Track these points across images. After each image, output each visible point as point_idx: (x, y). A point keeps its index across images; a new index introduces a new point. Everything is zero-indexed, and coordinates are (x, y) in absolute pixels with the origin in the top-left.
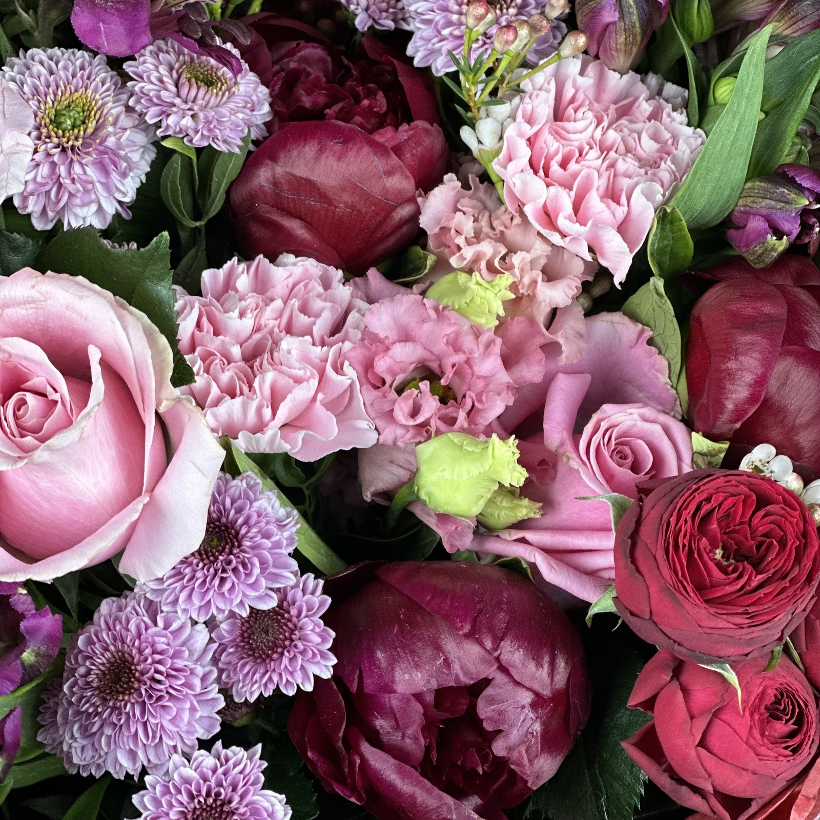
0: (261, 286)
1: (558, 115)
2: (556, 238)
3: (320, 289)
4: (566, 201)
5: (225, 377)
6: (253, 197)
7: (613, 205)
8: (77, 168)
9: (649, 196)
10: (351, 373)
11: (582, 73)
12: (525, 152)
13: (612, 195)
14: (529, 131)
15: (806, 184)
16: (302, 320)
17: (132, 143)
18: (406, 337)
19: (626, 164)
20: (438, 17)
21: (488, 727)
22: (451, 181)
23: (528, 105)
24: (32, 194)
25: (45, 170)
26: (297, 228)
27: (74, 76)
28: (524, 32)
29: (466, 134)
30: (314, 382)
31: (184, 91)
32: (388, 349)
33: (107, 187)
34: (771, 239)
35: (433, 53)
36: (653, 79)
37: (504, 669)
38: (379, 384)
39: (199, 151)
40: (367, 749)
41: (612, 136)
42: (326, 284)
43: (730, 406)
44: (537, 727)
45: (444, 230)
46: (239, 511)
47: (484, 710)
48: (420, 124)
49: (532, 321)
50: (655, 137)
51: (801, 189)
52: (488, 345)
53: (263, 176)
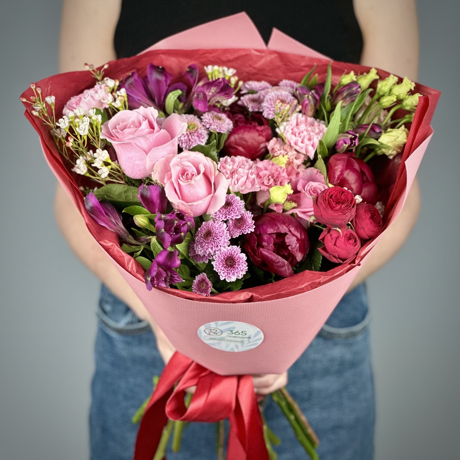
0: (233, 161)
1: (297, 125)
2: (297, 148)
3: (245, 162)
4: (300, 140)
5: (227, 176)
6: (230, 143)
7: (310, 141)
8: (193, 137)
9: (318, 138)
10: (254, 176)
11: (302, 117)
12: (291, 131)
13: (310, 139)
14: (292, 127)
15: (351, 133)
16: (243, 166)
17: (204, 133)
18: (266, 169)
19: (312, 134)
20: (270, 106)
21: (288, 244)
22: (274, 139)
23: (290, 123)
24: (184, 142)
25: (186, 137)
26: (241, 149)
27: (191, 119)
28: (288, 106)
29: (277, 130)
30: (246, 177)
31: (214, 121)
32: (262, 170)
33: (199, 141)
34: (344, 145)
35: (269, 114)
36: (318, 120)
37: (290, 231)
38: (260, 177)
39: (218, 133)
40: (261, 249)
41: (309, 129)
42: (247, 162)
43: (336, 177)
44: (298, 245)
45: (273, 149)
46: (232, 199)
47: (287, 241)
48: (267, 126)
49: (293, 168)
50: (319, 129)
51: (350, 134)
52: (283, 170)
53: (232, 139)
